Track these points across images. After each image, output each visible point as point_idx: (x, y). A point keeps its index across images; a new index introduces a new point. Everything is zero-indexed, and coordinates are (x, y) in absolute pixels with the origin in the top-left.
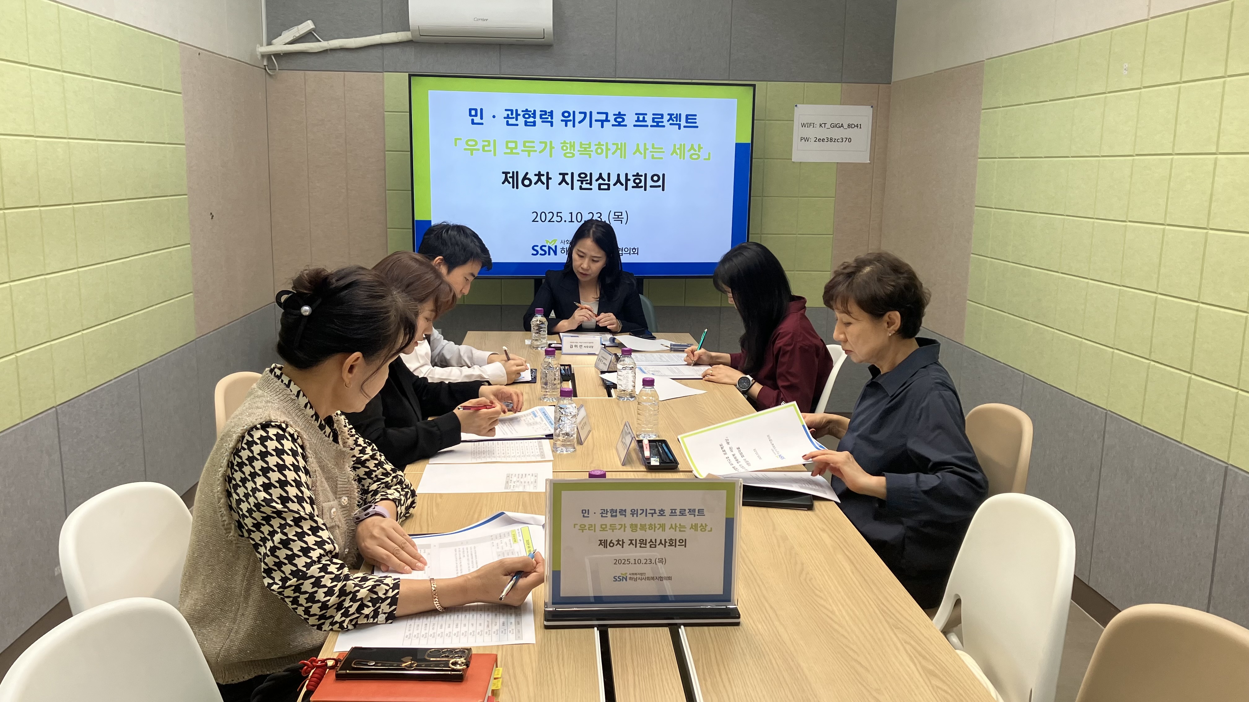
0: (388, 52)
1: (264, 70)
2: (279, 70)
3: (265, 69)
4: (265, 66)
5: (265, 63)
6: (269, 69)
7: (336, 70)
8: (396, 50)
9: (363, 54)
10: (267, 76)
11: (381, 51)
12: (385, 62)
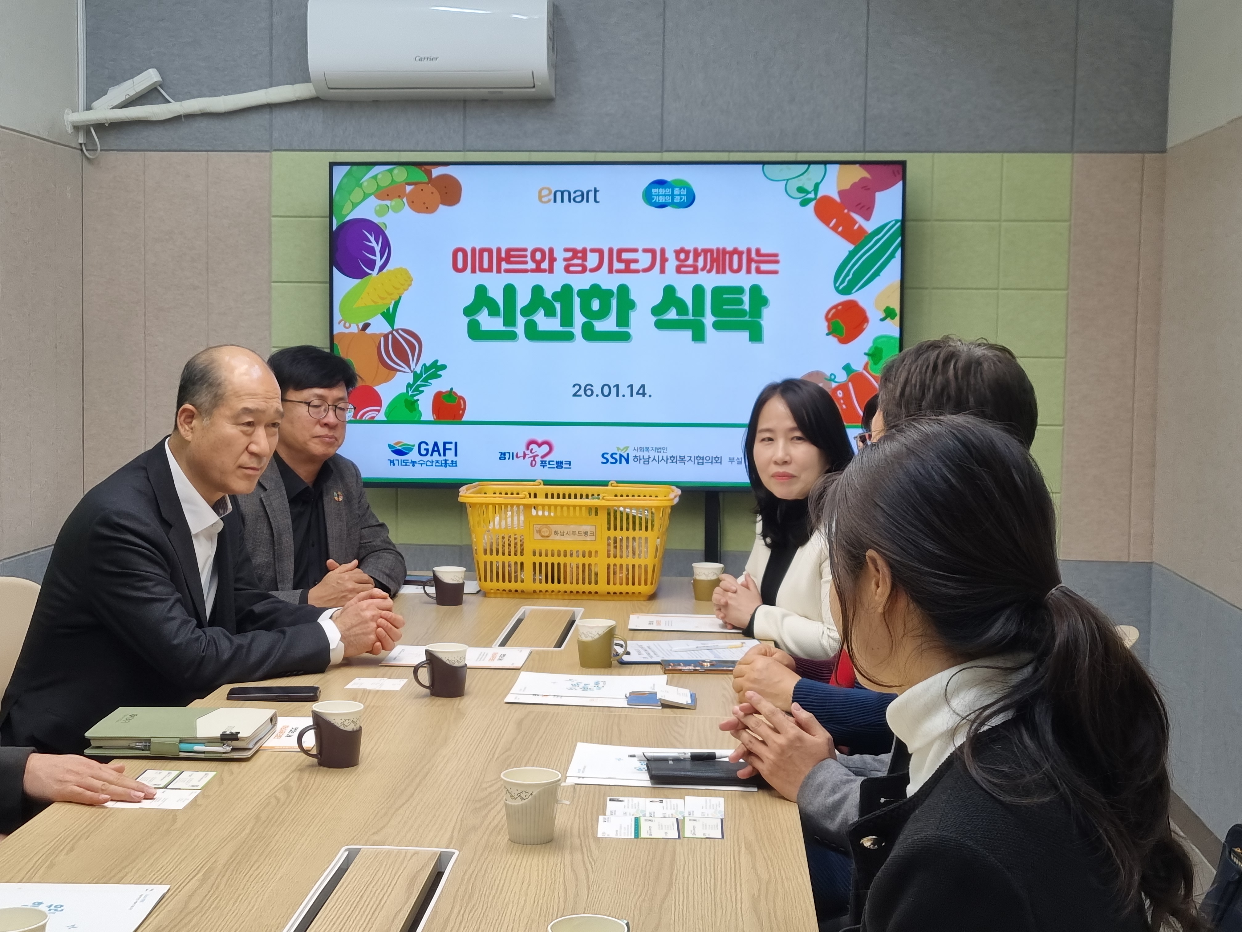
0: (280, 118)
1: (80, 152)
2: (101, 150)
3: (82, 150)
4: (81, 144)
5: (81, 141)
6: (87, 150)
7: (196, 148)
8: (293, 115)
9: (238, 123)
10: (85, 162)
11: (268, 116)
12: (276, 135)
